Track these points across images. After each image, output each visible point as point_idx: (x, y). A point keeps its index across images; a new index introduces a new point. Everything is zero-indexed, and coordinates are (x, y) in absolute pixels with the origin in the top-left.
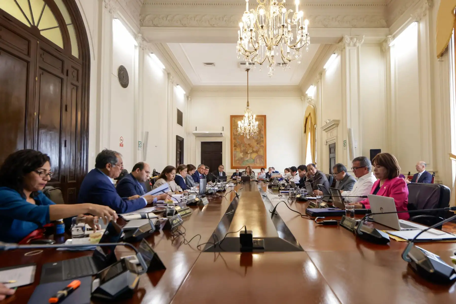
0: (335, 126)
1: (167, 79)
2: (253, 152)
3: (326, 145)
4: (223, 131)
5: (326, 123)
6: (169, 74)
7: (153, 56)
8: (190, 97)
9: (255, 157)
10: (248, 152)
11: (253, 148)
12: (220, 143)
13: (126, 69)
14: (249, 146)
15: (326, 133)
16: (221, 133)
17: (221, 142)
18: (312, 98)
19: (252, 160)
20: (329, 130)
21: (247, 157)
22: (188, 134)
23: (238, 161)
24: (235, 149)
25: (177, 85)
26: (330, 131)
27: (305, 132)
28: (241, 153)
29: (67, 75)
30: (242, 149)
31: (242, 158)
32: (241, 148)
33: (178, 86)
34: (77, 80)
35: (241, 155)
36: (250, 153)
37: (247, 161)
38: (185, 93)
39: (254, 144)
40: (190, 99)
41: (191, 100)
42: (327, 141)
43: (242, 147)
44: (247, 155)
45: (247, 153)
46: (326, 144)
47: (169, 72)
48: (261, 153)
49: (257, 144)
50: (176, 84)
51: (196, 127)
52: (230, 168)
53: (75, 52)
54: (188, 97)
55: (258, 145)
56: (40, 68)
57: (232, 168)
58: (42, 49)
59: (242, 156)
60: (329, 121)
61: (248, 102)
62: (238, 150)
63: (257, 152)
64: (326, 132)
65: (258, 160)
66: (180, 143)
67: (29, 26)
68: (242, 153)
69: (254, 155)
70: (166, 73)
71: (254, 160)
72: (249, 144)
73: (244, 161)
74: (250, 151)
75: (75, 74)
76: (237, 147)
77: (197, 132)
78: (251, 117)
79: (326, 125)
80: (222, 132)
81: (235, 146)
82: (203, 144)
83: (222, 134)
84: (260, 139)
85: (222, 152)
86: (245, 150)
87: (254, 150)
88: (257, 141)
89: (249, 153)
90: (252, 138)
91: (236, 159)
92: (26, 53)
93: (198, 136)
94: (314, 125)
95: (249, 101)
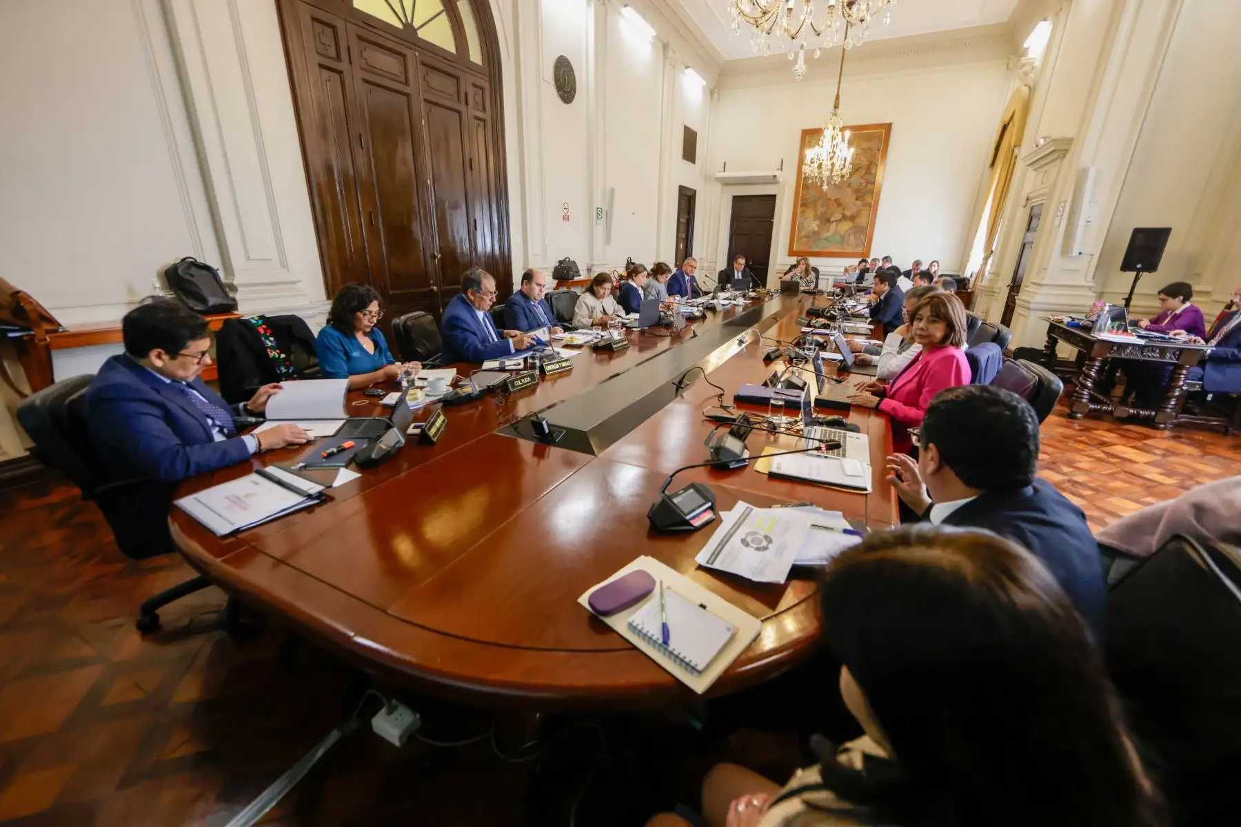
0: (1055, 155)
1: (662, 57)
2: (844, 218)
3: (1025, 207)
4: (781, 170)
5: (1037, 146)
6: (665, 47)
7: (628, 12)
8: (716, 90)
9: (847, 231)
10: (832, 219)
11: (844, 209)
12: (773, 198)
13: (569, 63)
14: (835, 204)
15: (1034, 173)
16: (775, 176)
17: (774, 196)
18: (1035, 65)
19: (838, 238)
20: (1042, 166)
21: (828, 231)
22: (708, 179)
23: (805, 240)
24: (803, 212)
25: (687, 67)
26: (1045, 169)
27: (993, 164)
28: (815, 220)
29: (467, 104)
30: (819, 212)
31: (815, 233)
32: (816, 211)
33: (690, 72)
34: (484, 109)
35: (814, 226)
36: (836, 221)
37: (827, 239)
38: (705, 83)
39: (848, 197)
40: (716, 95)
41: (719, 99)
42: (1031, 196)
43: (819, 205)
44: (828, 224)
45: (828, 221)
46: (1024, 204)
47: (665, 41)
48: (862, 221)
49: (857, 199)
50: (684, 67)
51: (725, 163)
52: (787, 254)
53: (476, 56)
54: (712, 93)
55: (859, 203)
56: (426, 101)
57: (792, 253)
58: (424, 64)
59: (816, 229)
60: (1045, 141)
61: (837, 98)
62: (810, 213)
63: (852, 218)
64: (1035, 170)
65: (852, 237)
66: (687, 200)
67: (401, 26)
68: (818, 222)
69: (846, 226)
70: (660, 45)
71: (843, 238)
72: (836, 200)
73: (819, 239)
74: (838, 216)
75: (478, 98)
76: (808, 208)
77: (727, 174)
78: (839, 139)
79: (1035, 151)
80: (777, 173)
81: (804, 205)
82: (737, 200)
83: (778, 177)
84: (866, 187)
85: (773, 219)
86: (825, 213)
87: (848, 213)
88: (857, 191)
89: (833, 222)
90: (844, 184)
91: (803, 234)
92: (403, 79)
93: (727, 183)
94: (1015, 147)
95: (840, 94)
